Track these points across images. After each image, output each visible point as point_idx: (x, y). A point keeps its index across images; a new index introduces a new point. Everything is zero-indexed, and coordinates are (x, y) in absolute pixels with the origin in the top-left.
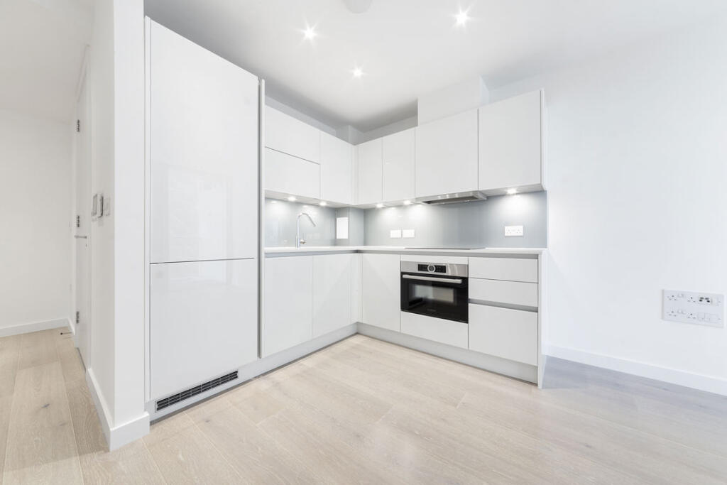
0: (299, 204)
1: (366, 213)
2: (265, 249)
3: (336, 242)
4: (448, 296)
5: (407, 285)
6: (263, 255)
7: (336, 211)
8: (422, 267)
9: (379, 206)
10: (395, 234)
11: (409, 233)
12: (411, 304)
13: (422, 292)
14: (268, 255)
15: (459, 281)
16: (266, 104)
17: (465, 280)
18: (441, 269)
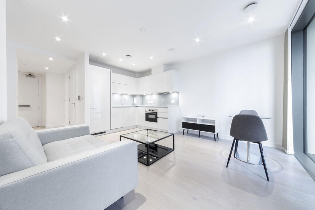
0: (122, 95)
1: (142, 96)
2: (112, 106)
3: (133, 104)
4: (153, 117)
5: (147, 115)
6: (111, 107)
7: (134, 96)
8: (149, 110)
9: (144, 94)
10: (149, 102)
11: (152, 102)
12: (148, 119)
13: (150, 116)
14: (112, 107)
15: (155, 113)
16: (112, 72)
17: (157, 113)
18: (153, 110)
